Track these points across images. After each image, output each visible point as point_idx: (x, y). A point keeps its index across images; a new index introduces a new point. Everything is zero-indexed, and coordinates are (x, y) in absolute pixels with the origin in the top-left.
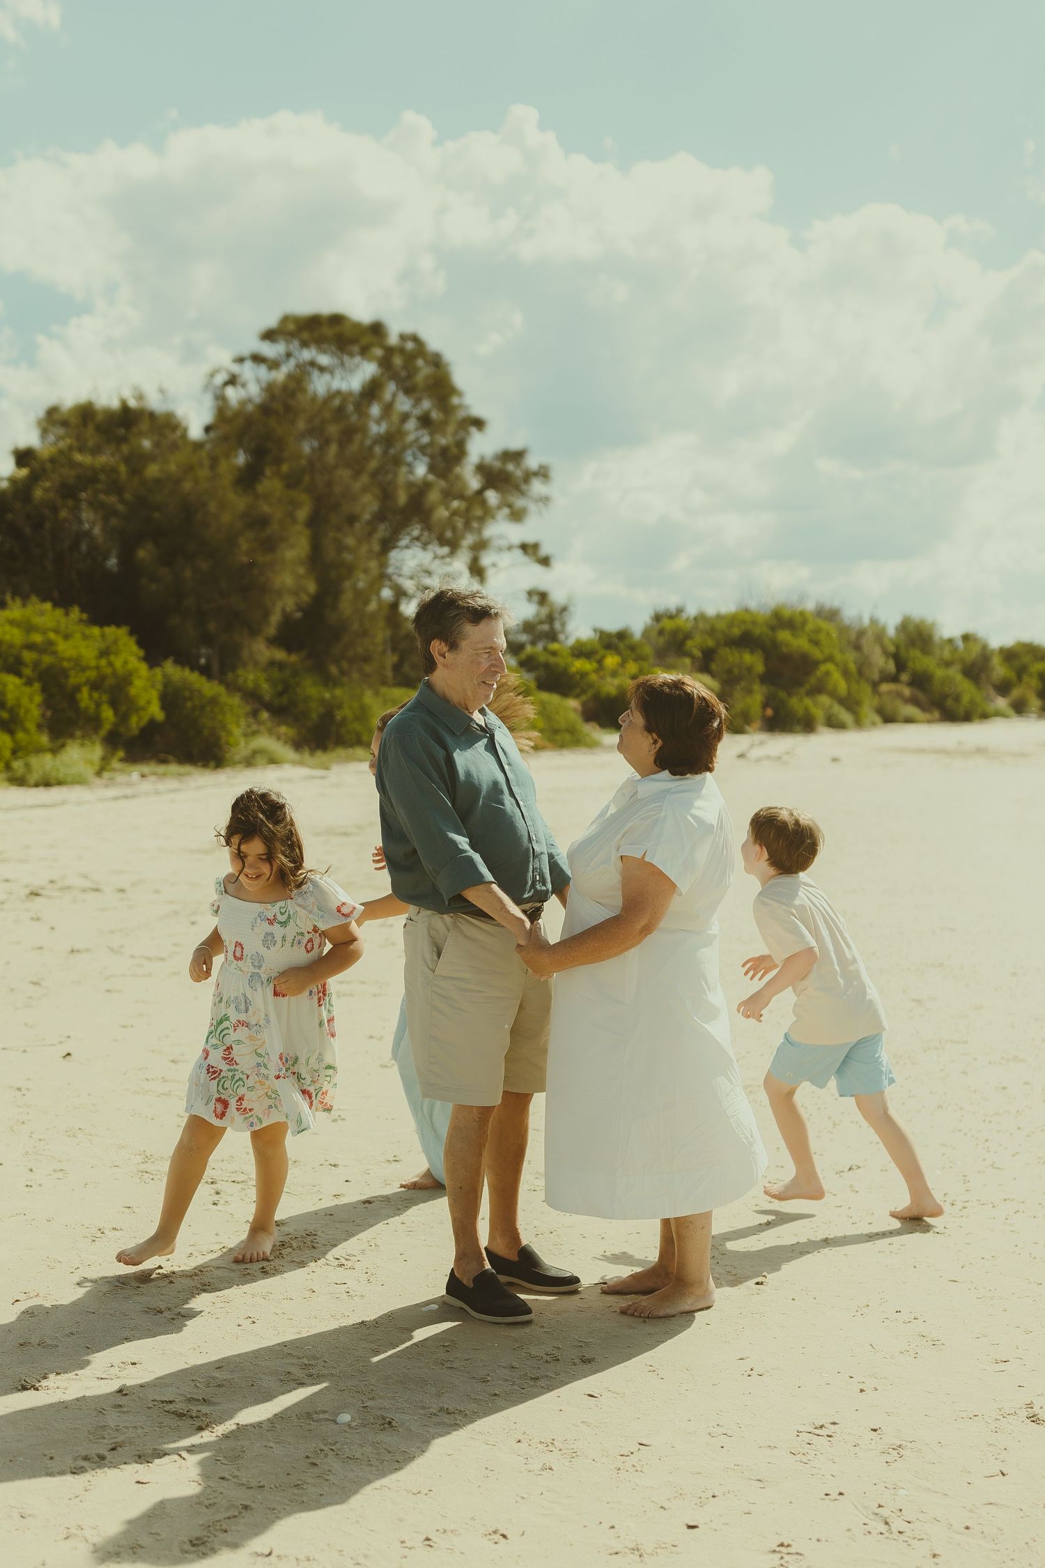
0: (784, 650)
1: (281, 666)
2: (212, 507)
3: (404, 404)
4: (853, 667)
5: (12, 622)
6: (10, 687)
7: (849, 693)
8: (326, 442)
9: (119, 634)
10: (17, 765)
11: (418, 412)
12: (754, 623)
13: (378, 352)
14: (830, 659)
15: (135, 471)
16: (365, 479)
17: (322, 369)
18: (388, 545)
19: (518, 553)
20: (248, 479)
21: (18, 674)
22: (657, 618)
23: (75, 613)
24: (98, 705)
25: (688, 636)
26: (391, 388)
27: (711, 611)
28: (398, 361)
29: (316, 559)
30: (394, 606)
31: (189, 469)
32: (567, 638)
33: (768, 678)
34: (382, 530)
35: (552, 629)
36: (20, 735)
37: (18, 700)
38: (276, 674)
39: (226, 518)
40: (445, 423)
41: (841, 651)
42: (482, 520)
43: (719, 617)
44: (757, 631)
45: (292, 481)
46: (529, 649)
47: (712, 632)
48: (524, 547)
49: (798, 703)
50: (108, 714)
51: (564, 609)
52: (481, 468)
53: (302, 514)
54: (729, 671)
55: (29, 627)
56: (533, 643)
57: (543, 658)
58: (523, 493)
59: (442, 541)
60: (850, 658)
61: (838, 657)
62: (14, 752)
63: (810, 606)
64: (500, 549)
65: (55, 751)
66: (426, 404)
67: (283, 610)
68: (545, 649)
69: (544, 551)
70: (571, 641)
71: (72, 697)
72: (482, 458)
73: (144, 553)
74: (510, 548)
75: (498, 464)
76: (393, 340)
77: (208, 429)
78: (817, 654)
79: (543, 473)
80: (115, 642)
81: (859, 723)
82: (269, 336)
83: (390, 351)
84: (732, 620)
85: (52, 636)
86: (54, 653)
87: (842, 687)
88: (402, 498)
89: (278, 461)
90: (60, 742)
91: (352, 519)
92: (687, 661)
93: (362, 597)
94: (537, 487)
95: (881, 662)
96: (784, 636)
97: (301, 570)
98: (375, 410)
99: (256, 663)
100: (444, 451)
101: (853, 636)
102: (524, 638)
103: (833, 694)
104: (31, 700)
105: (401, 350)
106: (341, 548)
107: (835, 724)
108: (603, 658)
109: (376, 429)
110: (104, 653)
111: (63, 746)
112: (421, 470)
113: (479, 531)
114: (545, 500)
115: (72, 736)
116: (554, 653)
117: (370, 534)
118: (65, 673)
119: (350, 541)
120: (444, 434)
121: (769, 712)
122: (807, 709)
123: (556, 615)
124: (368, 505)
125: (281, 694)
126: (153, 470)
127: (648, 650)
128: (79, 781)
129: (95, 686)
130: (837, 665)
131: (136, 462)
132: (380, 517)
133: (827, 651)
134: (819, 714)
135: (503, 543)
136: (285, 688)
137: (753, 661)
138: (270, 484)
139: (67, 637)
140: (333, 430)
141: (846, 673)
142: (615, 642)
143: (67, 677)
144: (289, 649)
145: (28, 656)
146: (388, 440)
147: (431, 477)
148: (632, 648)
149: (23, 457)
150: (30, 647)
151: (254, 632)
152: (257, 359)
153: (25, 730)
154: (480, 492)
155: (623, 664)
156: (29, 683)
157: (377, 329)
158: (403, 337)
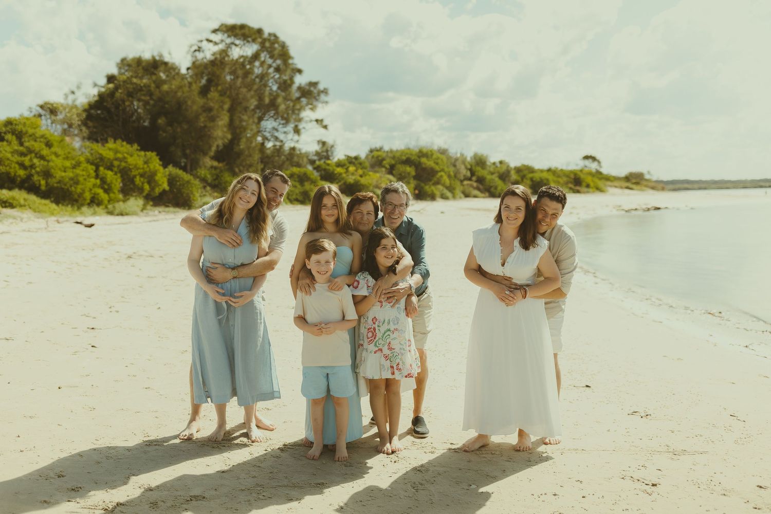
0: (424, 166)
1: (215, 168)
2: (189, 103)
3: (270, 61)
4: (452, 174)
6: (109, 176)
7: (450, 184)
8: (238, 77)
9: (152, 155)
10: (110, 206)
11: (274, 65)
12: (411, 155)
13: (259, 40)
14: (443, 170)
15: (158, 87)
16: (252, 93)
17: (236, 45)
18: (260, 119)
19: (315, 123)
20: (204, 91)
21: (112, 170)
22: (371, 151)
23: (136, 146)
24: (143, 183)
25: (383, 159)
26: (263, 56)
27: (394, 148)
28: (267, 44)
29: (231, 125)
30: (263, 144)
31: (180, 87)
32: (333, 159)
33: (417, 177)
34: (258, 113)
35: (328, 155)
36: (112, 195)
37: (111, 181)
38: (213, 171)
39: (195, 108)
40: (286, 70)
41: (448, 167)
42: (299, 110)
43: (397, 151)
44: (413, 158)
45: (222, 94)
46: (318, 163)
47: (394, 158)
48: (317, 121)
49: (428, 188)
50: (147, 187)
51: (332, 146)
52: (300, 88)
53: (226, 107)
54: (400, 174)
55: (116, 152)
56: (320, 160)
57: (324, 166)
58: (317, 100)
59: (283, 118)
60: (452, 170)
61: (446, 169)
62: (109, 201)
63: (436, 148)
64: (306, 122)
65: (124, 201)
66: (279, 62)
67: (218, 146)
68: (325, 162)
69: (325, 123)
70: (336, 160)
71: (132, 180)
72: (300, 84)
73: (161, 121)
74: (311, 121)
75: (307, 88)
76: (266, 35)
77: (188, 69)
78: (437, 168)
79: (326, 92)
80: (151, 158)
81: (454, 197)
82: (215, 31)
83: (264, 40)
84: (402, 152)
85: (126, 155)
86: (126, 162)
87: (447, 182)
88: (267, 100)
89: (217, 85)
90: (128, 197)
91: (246, 109)
92: (384, 169)
93: (250, 140)
94: (323, 97)
95: (464, 172)
96: (424, 160)
97: (225, 129)
98: (257, 64)
99: (205, 167)
100: (285, 82)
101: (453, 161)
102: (315, 158)
103: (444, 185)
104: (116, 180)
105: (269, 40)
106: (241, 120)
107: (444, 197)
108: (348, 167)
109: (258, 71)
110: (146, 163)
111: (128, 199)
112: (275, 88)
113: (298, 115)
114: (326, 102)
115: (132, 196)
116: (328, 165)
117: (253, 115)
118: (130, 170)
119: (245, 117)
120: (285, 76)
121: (417, 192)
122: (432, 191)
123: (329, 149)
124: (253, 103)
125: (215, 180)
126: (165, 87)
127: (367, 164)
128: (134, 214)
129: (142, 176)
130: (445, 173)
131: (159, 83)
132: (257, 107)
133: (441, 167)
134: (438, 193)
135: (307, 119)
136: (217, 177)
137: (410, 170)
138: (213, 94)
139: (131, 156)
140: (240, 72)
141: (449, 176)
142: (353, 161)
143: (131, 172)
144: (219, 161)
145: (116, 163)
146: (262, 77)
147: (279, 91)
148: (360, 164)
149: (111, 79)
150: (116, 159)
151: (205, 154)
152: (209, 41)
153: (114, 193)
154: (299, 99)
155: (356, 170)
156: (116, 174)
157: (260, 31)
158: (270, 34)
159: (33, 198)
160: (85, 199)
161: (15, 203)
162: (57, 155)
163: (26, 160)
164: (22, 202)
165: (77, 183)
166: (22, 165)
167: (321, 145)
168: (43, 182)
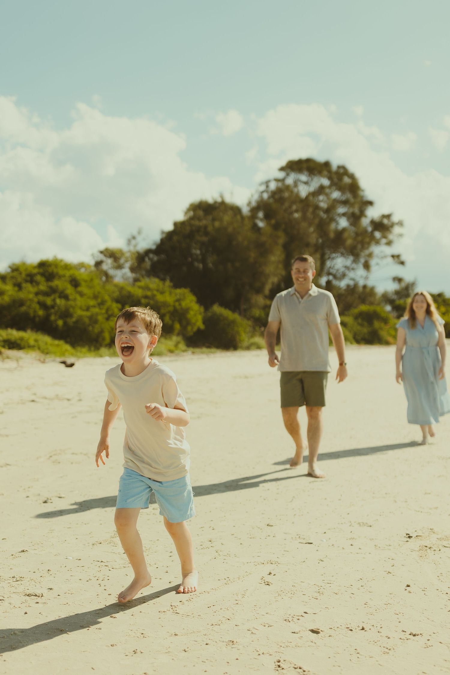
5: (140, 287)
9: (186, 292)
13: (327, 174)
17: (303, 182)
19: (390, 260)
23: (168, 283)
24: (173, 322)
40: (355, 203)
42: (369, 243)
48: (393, 256)
50: (177, 326)
51: (412, 283)
52: (373, 222)
53: (281, 242)
55: (147, 288)
58: (391, 233)
59: (353, 254)
64: (380, 257)
66: (347, 195)
69: (403, 258)
72: (373, 218)
74: (385, 257)
75: (380, 220)
76: (334, 167)
79: (400, 224)
80: (184, 295)
82: (281, 169)
85: (155, 292)
86: (157, 300)
94: (398, 230)
97: (280, 266)
98: (322, 197)
99: (258, 305)
100: (353, 215)
105: (338, 173)
109: (323, 205)
110: (178, 300)
112: (343, 224)
113: (368, 249)
114: (401, 235)
120: (355, 208)
123: (409, 286)
129: (172, 314)
135: (381, 254)
139: (162, 293)
142: (437, 297)
146: (327, 211)
148: (445, 302)
151: (258, 292)
152: (277, 179)
154: (372, 232)
157: (327, 165)
158: (339, 167)
159: (46, 339)
160: (104, 339)
161: (22, 344)
162: (82, 295)
163: (49, 301)
164: (32, 342)
165: (96, 322)
166: (43, 305)
167: (397, 282)
168: (60, 323)
